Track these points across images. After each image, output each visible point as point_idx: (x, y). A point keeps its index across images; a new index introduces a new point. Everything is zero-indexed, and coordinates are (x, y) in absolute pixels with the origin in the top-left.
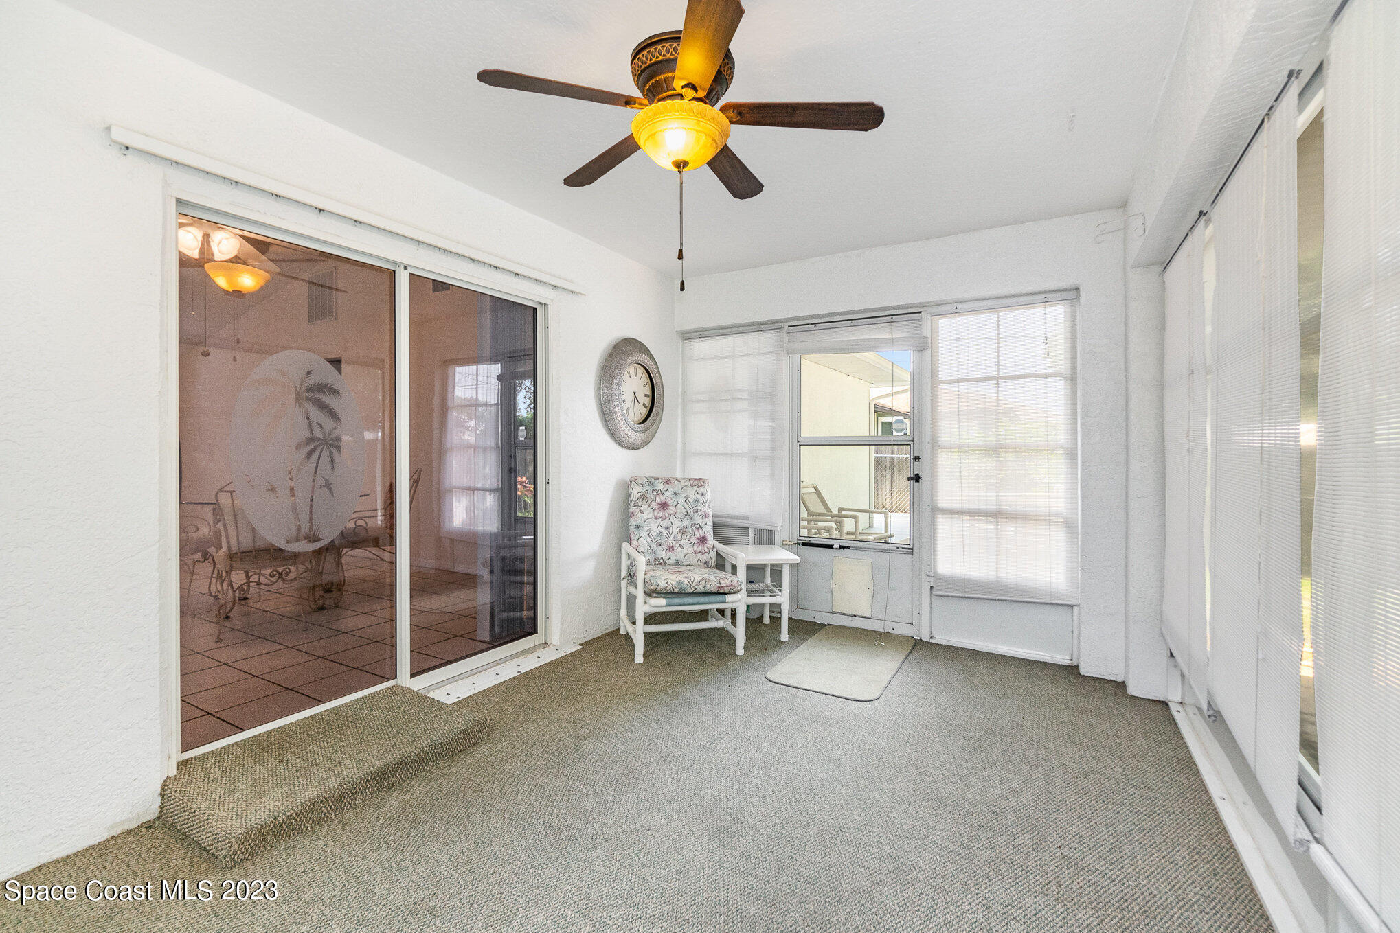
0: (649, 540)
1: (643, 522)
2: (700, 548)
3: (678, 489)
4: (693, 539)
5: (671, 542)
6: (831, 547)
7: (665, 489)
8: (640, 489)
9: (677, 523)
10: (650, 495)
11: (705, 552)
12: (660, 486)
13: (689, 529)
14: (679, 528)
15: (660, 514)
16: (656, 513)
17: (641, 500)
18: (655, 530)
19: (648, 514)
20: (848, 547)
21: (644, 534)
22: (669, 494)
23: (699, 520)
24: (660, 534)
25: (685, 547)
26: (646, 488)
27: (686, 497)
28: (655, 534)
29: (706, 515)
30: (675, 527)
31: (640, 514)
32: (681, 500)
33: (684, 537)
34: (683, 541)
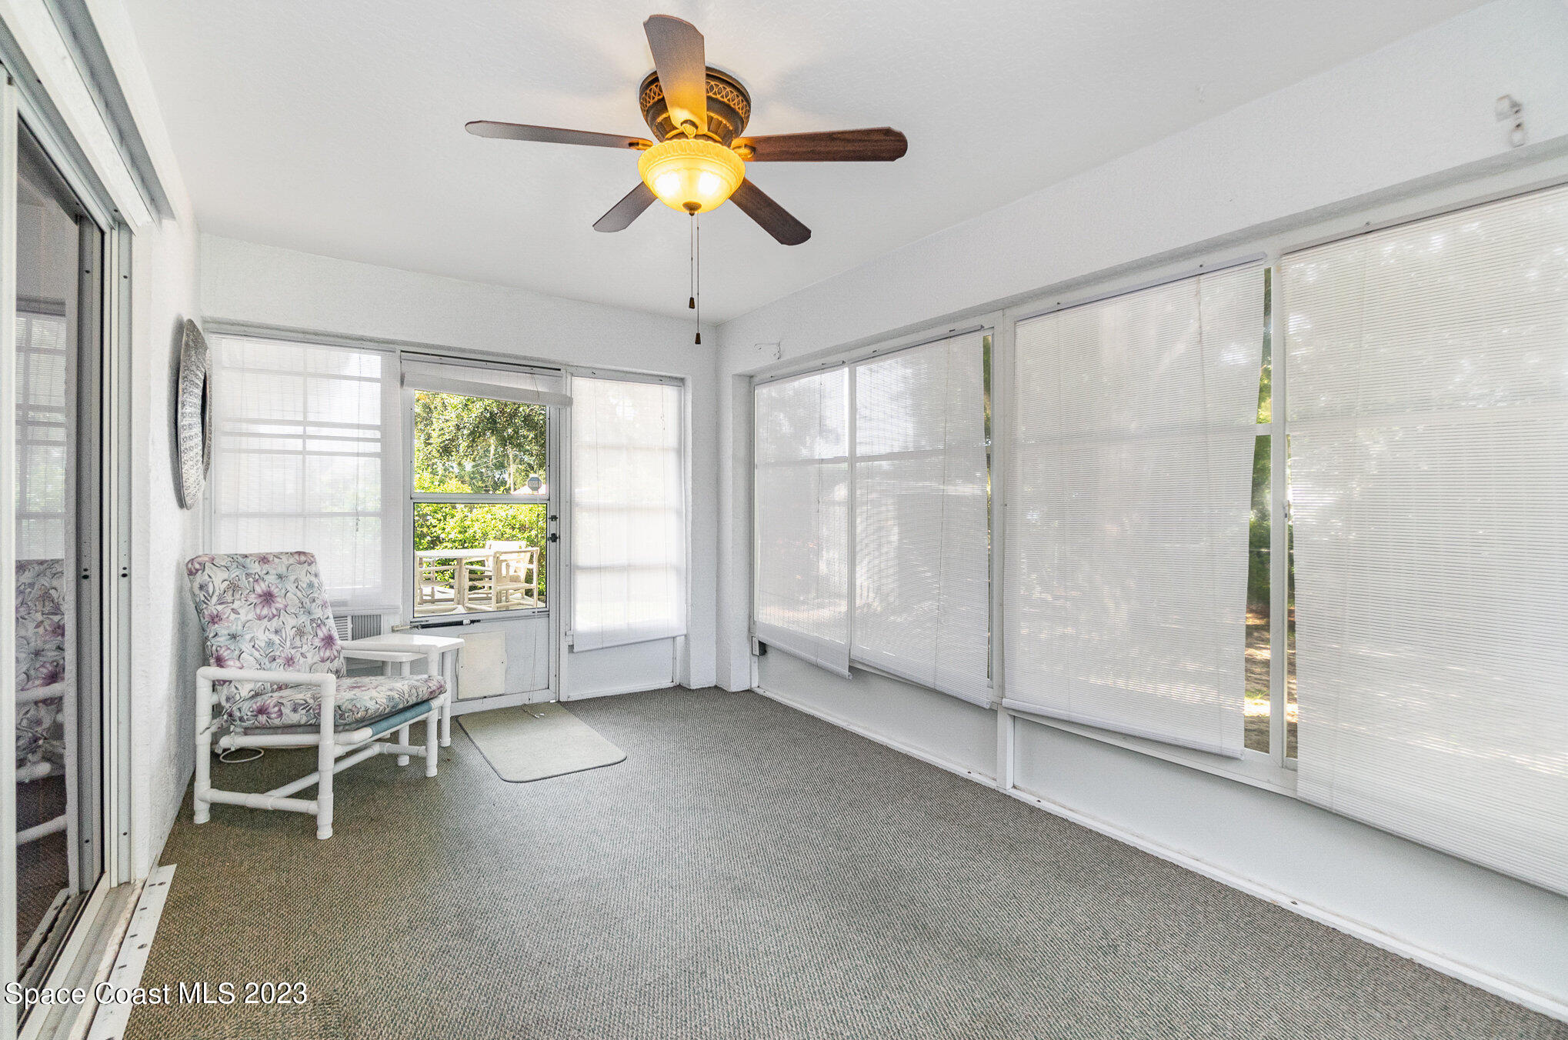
0: (256, 654)
1: (240, 627)
2: (328, 653)
3: (282, 570)
4: (317, 642)
5: (289, 651)
6: (460, 623)
7: (265, 572)
8: (225, 575)
9: (291, 621)
10: (244, 582)
11: (335, 657)
12: (256, 568)
13: (309, 628)
14: (295, 629)
15: (265, 611)
16: (258, 611)
17: (231, 592)
18: (262, 638)
19: (246, 614)
20: (478, 621)
21: (246, 646)
22: (271, 579)
23: (318, 613)
24: (270, 643)
25: (309, 655)
26: (235, 573)
27: (296, 580)
28: (263, 644)
29: (324, 605)
30: (288, 628)
31: (233, 616)
32: (291, 587)
33: (304, 641)
34: (305, 647)
